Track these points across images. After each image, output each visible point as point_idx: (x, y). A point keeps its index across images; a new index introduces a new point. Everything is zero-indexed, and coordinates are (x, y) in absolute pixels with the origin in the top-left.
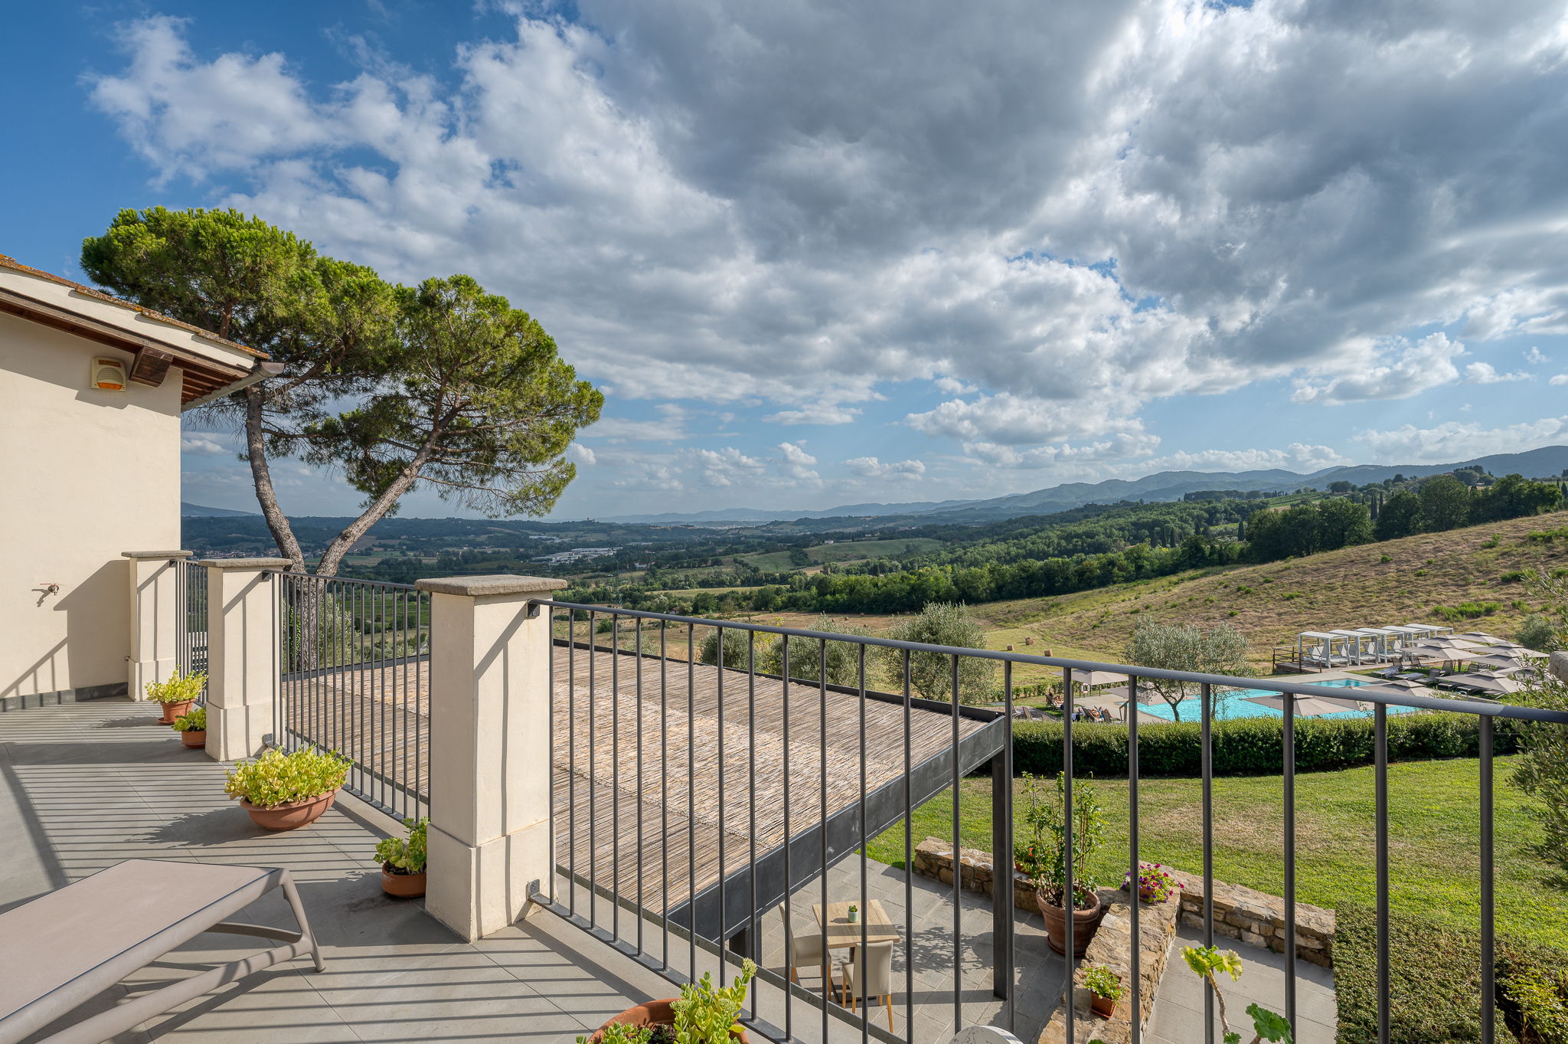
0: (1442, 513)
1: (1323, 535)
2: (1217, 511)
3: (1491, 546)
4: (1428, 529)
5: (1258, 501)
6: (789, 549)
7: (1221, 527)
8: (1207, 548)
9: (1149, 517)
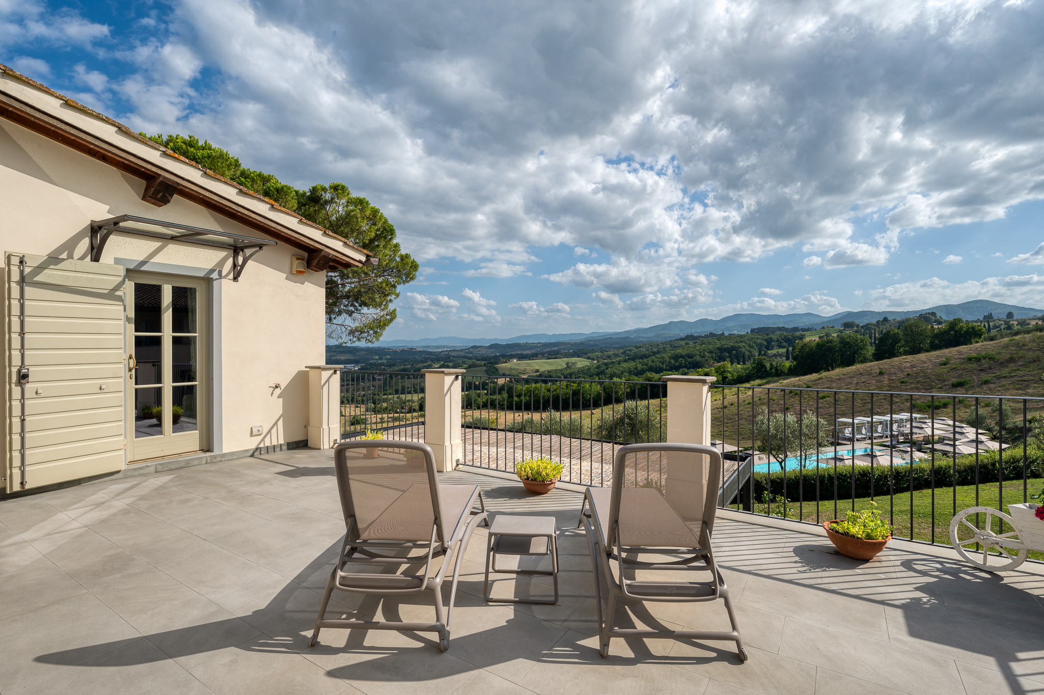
0: (914, 343)
1: (842, 356)
2: (772, 341)
3: (945, 364)
4: (906, 353)
5: (798, 334)
6: (485, 365)
7: (774, 351)
8: (768, 366)
9: (729, 344)
